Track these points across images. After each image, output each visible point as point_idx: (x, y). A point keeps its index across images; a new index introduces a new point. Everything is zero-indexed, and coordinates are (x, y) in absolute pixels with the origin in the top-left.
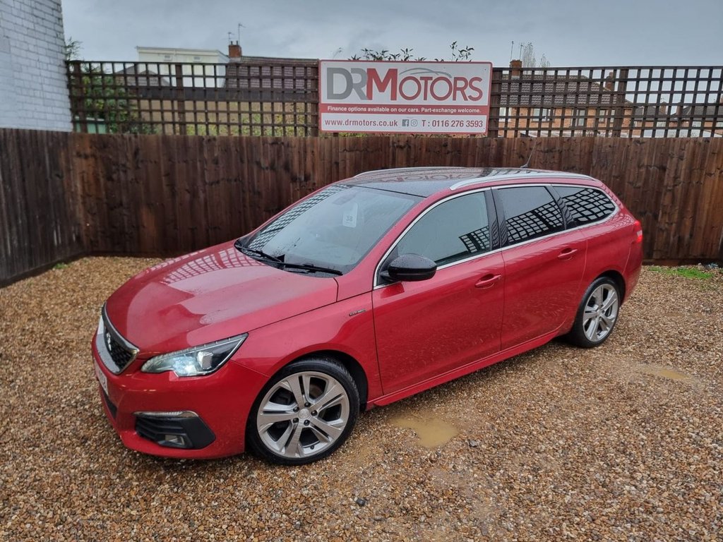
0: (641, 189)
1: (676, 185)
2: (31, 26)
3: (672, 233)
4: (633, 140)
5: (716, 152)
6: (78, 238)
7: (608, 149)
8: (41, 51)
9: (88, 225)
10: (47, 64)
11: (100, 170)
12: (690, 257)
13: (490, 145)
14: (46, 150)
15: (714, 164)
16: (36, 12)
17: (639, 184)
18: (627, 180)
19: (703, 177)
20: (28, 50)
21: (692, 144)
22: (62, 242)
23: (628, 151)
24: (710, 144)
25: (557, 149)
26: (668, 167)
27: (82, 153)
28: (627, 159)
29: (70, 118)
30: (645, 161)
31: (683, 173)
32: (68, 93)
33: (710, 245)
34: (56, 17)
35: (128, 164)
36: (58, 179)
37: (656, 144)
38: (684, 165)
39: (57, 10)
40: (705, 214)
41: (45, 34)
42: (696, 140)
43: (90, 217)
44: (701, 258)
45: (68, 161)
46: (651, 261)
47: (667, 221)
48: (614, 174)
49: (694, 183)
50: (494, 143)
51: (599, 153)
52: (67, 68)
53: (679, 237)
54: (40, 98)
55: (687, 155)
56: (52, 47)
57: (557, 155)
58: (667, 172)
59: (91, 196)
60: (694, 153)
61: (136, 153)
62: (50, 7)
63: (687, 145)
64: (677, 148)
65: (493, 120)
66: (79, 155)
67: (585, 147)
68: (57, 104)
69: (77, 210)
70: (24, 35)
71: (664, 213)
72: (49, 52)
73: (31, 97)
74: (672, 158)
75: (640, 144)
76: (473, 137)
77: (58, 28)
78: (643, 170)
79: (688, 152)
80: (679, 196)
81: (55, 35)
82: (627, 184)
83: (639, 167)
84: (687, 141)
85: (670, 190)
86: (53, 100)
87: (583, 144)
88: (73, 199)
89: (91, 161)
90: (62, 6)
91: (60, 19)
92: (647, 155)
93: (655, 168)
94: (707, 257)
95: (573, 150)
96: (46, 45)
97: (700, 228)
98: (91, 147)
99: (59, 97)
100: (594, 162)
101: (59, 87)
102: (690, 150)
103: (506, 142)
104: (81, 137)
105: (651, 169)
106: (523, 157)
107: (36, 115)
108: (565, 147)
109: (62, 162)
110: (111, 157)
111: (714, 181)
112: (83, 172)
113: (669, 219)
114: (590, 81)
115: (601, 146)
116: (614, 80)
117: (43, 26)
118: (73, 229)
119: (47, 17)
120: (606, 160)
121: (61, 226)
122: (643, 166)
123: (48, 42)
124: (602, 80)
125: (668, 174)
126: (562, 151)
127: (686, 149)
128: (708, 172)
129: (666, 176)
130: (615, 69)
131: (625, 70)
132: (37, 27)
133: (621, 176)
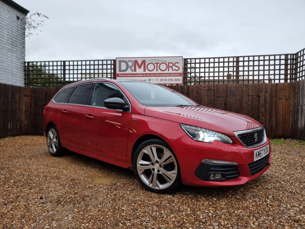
0: (251, 105)
1: (266, 103)
2: (10, 48)
3: (267, 124)
4: (244, 85)
5: (282, 89)
6: (21, 127)
7: (234, 89)
8: (13, 57)
9: (26, 123)
10: (16, 62)
11: (32, 101)
12: (278, 135)
13: (184, 88)
14: (10, 91)
15: (282, 94)
16: (13, 44)
17: (249, 103)
18: (244, 101)
19: (278, 100)
20: (8, 56)
21: (270, 86)
22: (12, 128)
23: (242, 90)
24: (279, 86)
25: (212, 89)
26: (261, 95)
27: (26, 95)
28: (242, 93)
29: (24, 82)
30: (251, 93)
31: (268, 98)
33: (286, 130)
34: (22, 46)
35: (43, 99)
36: (14, 103)
37: (255, 87)
39: (23, 44)
40: (281, 116)
41: (16, 51)
42: (272, 84)
43: (27, 119)
44: (283, 136)
45: (20, 97)
47: (264, 119)
48: (238, 99)
49: (274, 102)
50: (186, 87)
51: (230, 90)
52: (25, 64)
53: (271, 126)
54: (11, 73)
55: (269, 90)
56: (19, 56)
57: (213, 92)
58: (261, 97)
59: (28, 111)
60: (272, 90)
61: (46, 95)
62: (20, 43)
64: (264, 88)
65: (185, 78)
66: (25, 95)
67: (224, 88)
68: (18, 76)
69: (22, 117)
70: (7, 51)
71: (262, 116)
72: (17, 58)
73: (7, 72)
74: (262, 92)
75: (248, 86)
76: (177, 85)
77: (22, 50)
78: (250, 97)
80: (268, 107)
81: (21, 52)
82: (244, 103)
83: (248, 96)
84: (268, 85)
85: (263, 106)
86: (17, 75)
87: (223, 87)
88: (20, 112)
89: (29, 98)
91: (24, 47)
92: (251, 91)
93: (256, 96)
94: (286, 135)
95: (219, 90)
96: (16, 55)
97: (280, 122)
98: (30, 93)
99: (20, 74)
100: (229, 94)
101: (20, 70)
102: (270, 88)
103: (191, 87)
104: (27, 89)
105: (254, 97)
106: (198, 93)
107: (8, 79)
108: (215, 88)
109: (17, 97)
110: (37, 96)
111: (283, 102)
112: (26, 102)
113: (265, 118)
114: (224, 62)
115: (231, 87)
116: (233, 62)
117: (16, 49)
118: (18, 123)
119: (18, 46)
120: (234, 93)
121: (12, 121)
122: (250, 95)
123: (17, 54)
124: (229, 62)
125: (262, 99)
126: (214, 90)
127: (268, 88)
128: (279, 97)
129: (261, 100)
130: (234, 57)
131: (238, 58)
132: (13, 49)
133: (241, 100)
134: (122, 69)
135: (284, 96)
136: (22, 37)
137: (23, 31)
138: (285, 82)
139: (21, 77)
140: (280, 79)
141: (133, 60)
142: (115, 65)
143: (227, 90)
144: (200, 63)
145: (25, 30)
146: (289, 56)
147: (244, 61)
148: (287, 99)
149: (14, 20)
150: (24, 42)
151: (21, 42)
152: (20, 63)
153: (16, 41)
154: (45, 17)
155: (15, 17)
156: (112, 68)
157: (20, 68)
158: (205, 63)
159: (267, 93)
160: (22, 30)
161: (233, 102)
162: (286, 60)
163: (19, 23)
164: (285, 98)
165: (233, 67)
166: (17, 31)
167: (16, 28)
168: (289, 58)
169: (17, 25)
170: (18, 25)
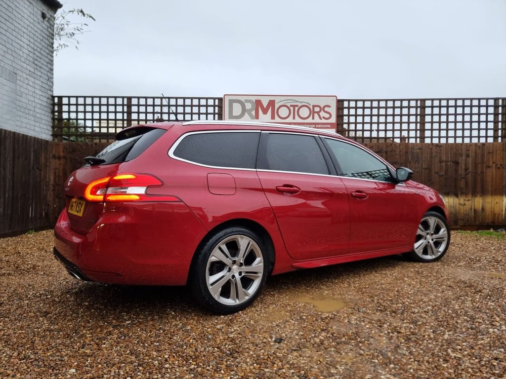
0: (444, 177)
1: (467, 174)
2: (32, 70)
4: (434, 145)
5: (491, 151)
6: (47, 214)
7: (418, 151)
8: (37, 86)
9: (55, 206)
10: (40, 95)
11: (68, 167)
12: (485, 224)
14: (32, 149)
15: (491, 160)
16: (36, 62)
17: (443, 173)
18: (433, 171)
19: (485, 169)
20: (28, 84)
21: (474, 147)
22: (35, 216)
23: (431, 152)
24: (485, 147)
25: (384, 151)
26: (460, 162)
27: (57, 155)
29: (51, 133)
30: (444, 158)
31: (470, 166)
32: (52, 117)
33: (497, 215)
34: (49, 68)
36: (38, 170)
37: (450, 148)
38: (470, 160)
39: (50, 64)
41: (41, 77)
42: (476, 144)
43: (57, 200)
44: (492, 224)
45: (46, 159)
46: (458, 227)
48: (424, 167)
49: (479, 172)
51: (412, 153)
52: (54, 100)
53: (475, 210)
54: (33, 116)
55: (472, 154)
56: (44, 85)
58: (460, 165)
59: (59, 185)
60: (476, 153)
62: (46, 62)
63: (471, 148)
64: (464, 152)
66: (54, 157)
67: (403, 149)
68: (43, 122)
69: (49, 195)
70: (27, 74)
71: (462, 193)
72: (42, 89)
73: (27, 114)
74: (462, 156)
75: (439, 147)
77: (49, 75)
78: (443, 164)
79: (472, 152)
80: (470, 180)
81: (47, 78)
82: (433, 173)
83: (441, 162)
84: (470, 145)
85: (463, 178)
86: (42, 119)
87: (401, 147)
88: (46, 186)
89: (62, 161)
90: (54, 62)
91: (52, 70)
92: (445, 154)
93: (452, 163)
94: (496, 224)
95: (394, 151)
96: (40, 83)
97: (488, 203)
98: (63, 152)
99: (46, 118)
100: (410, 159)
101: (46, 111)
102: (473, 150)
104: (58, 145)
105: (449, 163)
107: (28, 126)
108: (389, 149)
109: (43, 160)
110: (76, 158)
111: (493, 172)
112: (56, 169)
113: (466, 197)
114: (401, 107)
115: (413, 148)
116: (416, 107)
117: (40, 71)
118: (44, 208)
119: (43, 67)
120: (418, 157)
121: (35, 204)
122: (443, 161)
123: (42, 82)
124: (409, 107)
125: (461, 167)
126: (387, 152)
127: (470, 150)
128: (487, 165)
129: (459, 168)
130: (417, 100)
131: (423, 101)
132: (36, 71)
133: (429, 169)
134: (234, 114)
135: (494, 163)
136: (49, 50)
137: (51, 40)
138: (494, 141)
139: (47, 123)
140: (487, 137)
141: (254, 99)
142: (221, 107)
143: (407, 153)
144: (364, 108)
145: (53, 39)
146: (500, 101)
147: (432, 107)
148: (499, 168)
149: (38, 19)
150: (52, 61)
151: (48, 60)
152: (46, 97)
153: (40, 58)
154: (88, 18)
155: (40, 13)
156: (217, 111)
157: (46, 107)
158: (371, 108)
159: (469, 157)
160: (49, 38)
161: (417, 172)
162: (496, 107)
163: (44, 26)
164: (496, 166)
165: (416, 115)
166: (42, 40)
167: (40, 35)
168: (500, 103)
169: (41, 28)
170: (44, 28)
